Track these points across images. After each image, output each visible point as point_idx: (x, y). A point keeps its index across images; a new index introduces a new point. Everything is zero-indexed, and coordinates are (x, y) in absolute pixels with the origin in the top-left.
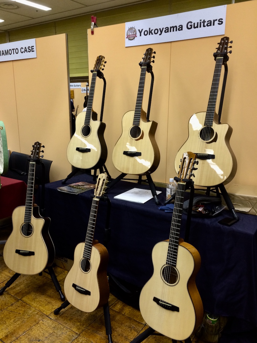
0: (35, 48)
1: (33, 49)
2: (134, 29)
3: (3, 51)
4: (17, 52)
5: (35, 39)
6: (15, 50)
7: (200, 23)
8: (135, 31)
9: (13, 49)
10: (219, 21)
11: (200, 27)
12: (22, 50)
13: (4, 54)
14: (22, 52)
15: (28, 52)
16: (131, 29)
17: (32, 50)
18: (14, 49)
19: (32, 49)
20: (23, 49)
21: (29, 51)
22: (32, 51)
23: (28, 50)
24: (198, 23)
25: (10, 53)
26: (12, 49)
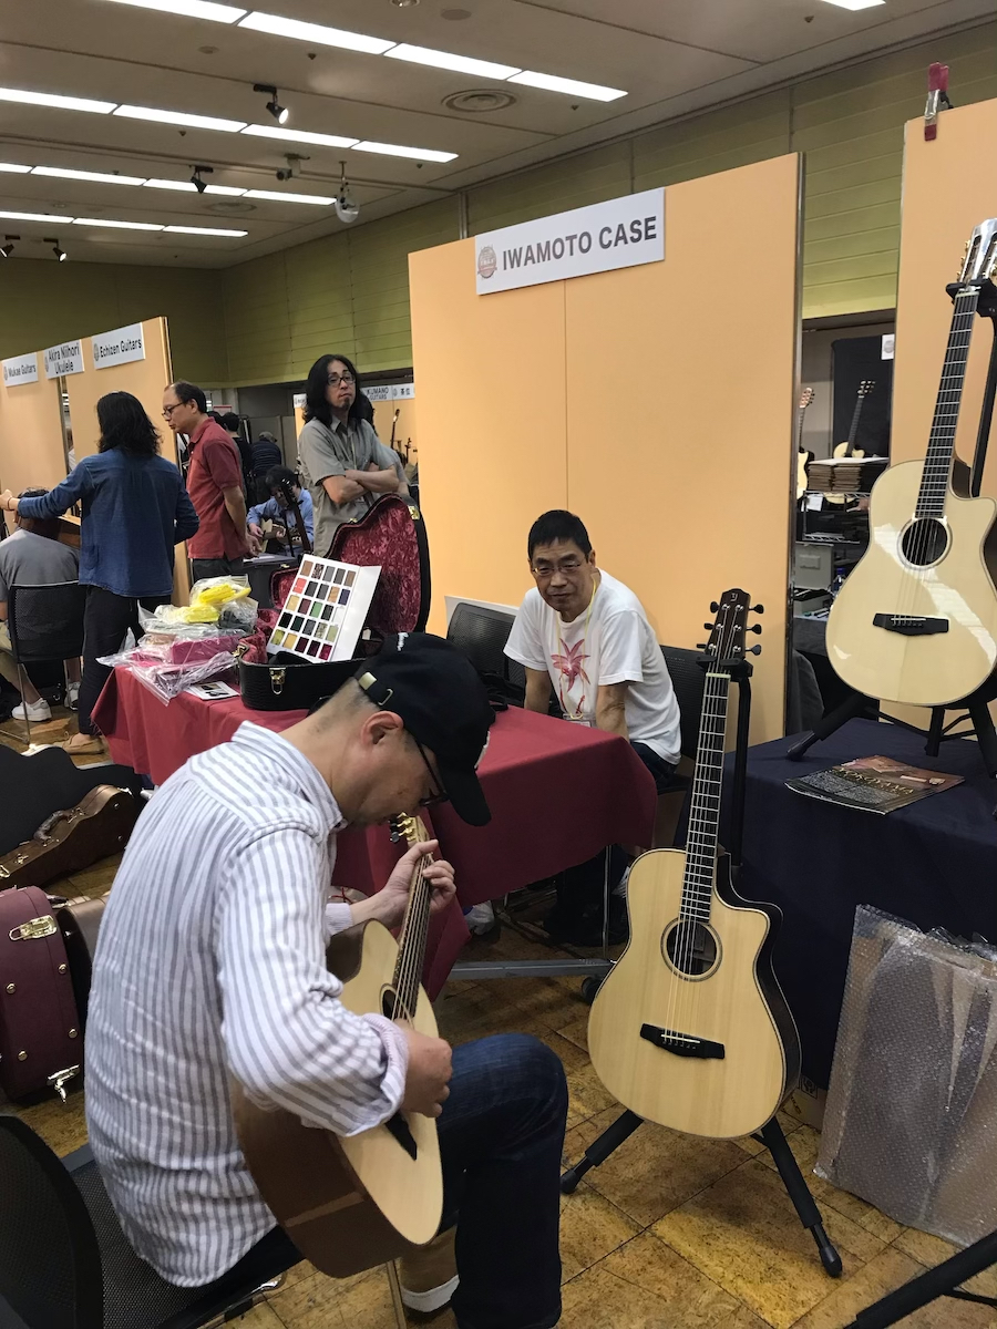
0: (658, 223)
1: (653, 227)
3: (529, 248)
4: (585, 246)
5: (662, 189)
6: (576, 242)
9: (571, 238)
12: (607, 238)
13: (532, 258)
14: (606, 242)
15: (629, 240)
17: (646, 233)
18: (575, 236)
19: (648, 228)
20: (610, 231)
21: (636, 236)
22: (647, 237)
23: (629, 234)
25: (558, 252)
26: (567, 238)
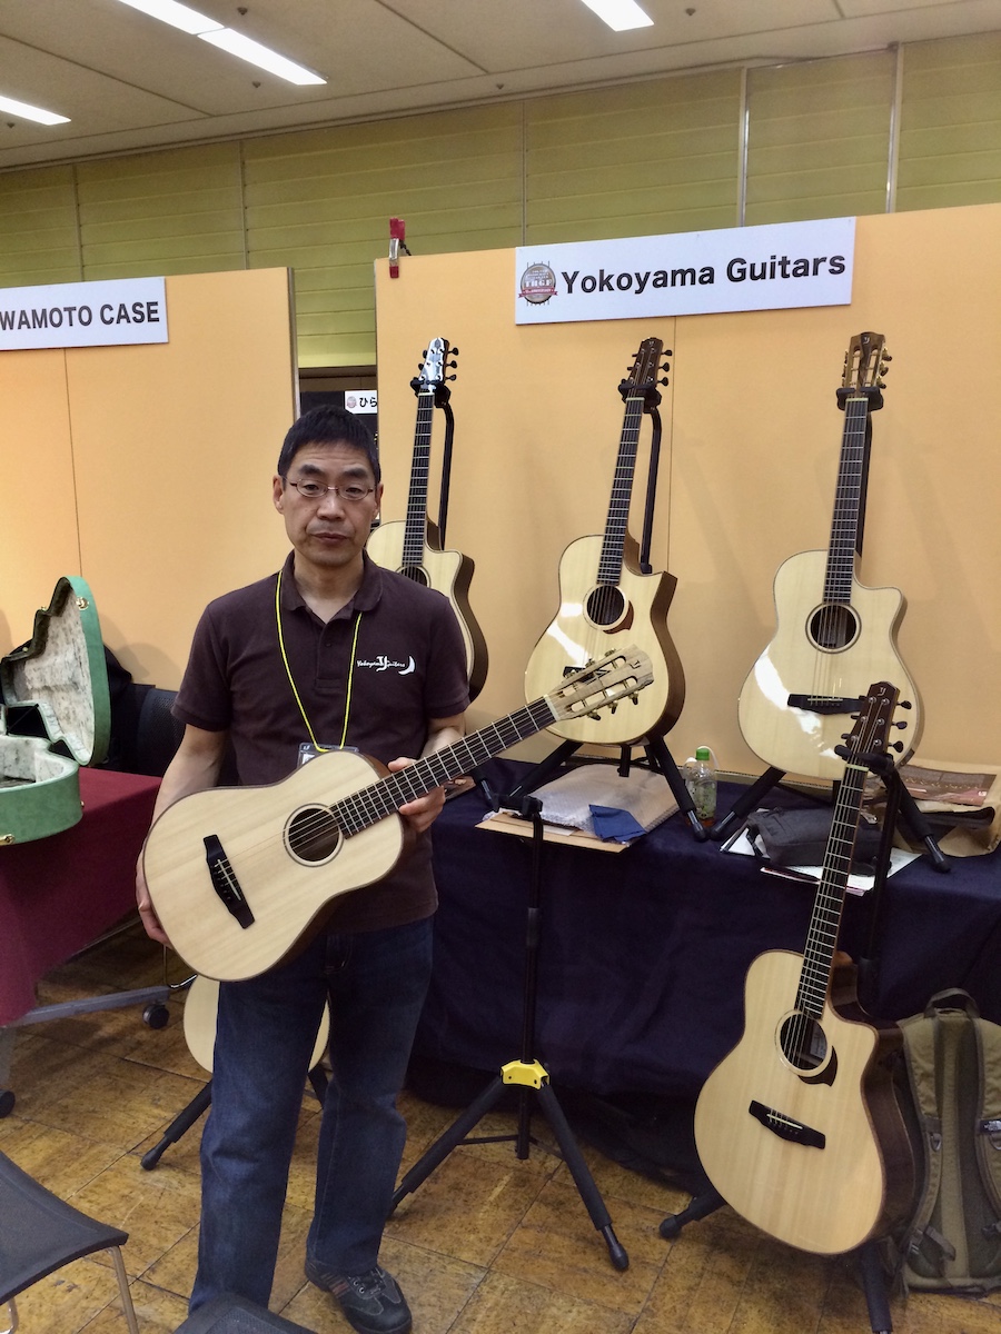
1: (156, 311)
2: (546, 270)
3: (23, 313)
4: (85, 319)
6: (75, 314)
7: (773, 265)
8: (551, 275)
9: (70, 310)
10: (832, 262)
11: (772, 276)
12: (108, 314)
13: (27, 323)
14: (107, 319)
15: (131, 320)
16: (534, 269)
17: (149, 316)
18: (74, 309)
19: (150, 312)
20: (111, 309)
21: (139, 317)
22: (150, 320)
23: (131, 315)
24: (764, 265)
25: (56, 320)
26: (65, 309)
